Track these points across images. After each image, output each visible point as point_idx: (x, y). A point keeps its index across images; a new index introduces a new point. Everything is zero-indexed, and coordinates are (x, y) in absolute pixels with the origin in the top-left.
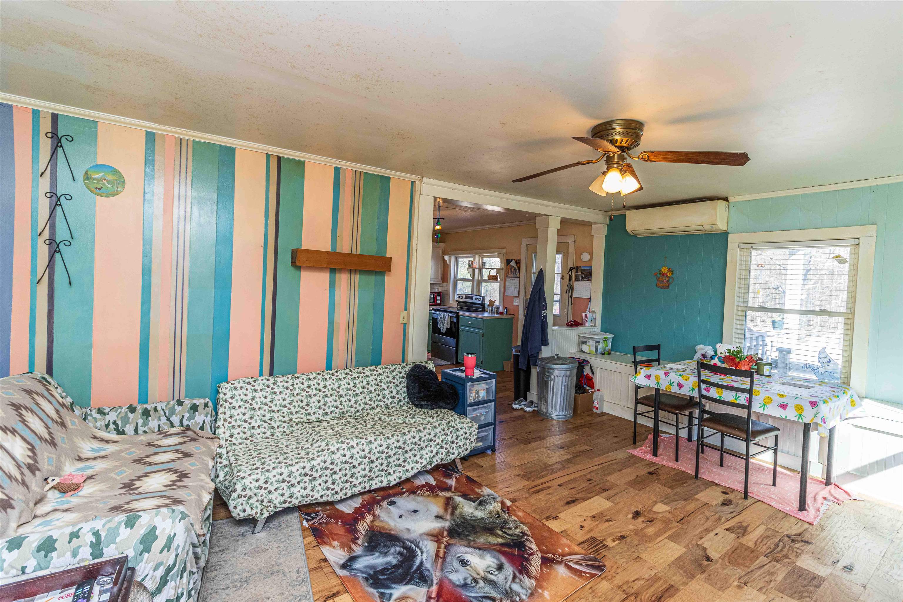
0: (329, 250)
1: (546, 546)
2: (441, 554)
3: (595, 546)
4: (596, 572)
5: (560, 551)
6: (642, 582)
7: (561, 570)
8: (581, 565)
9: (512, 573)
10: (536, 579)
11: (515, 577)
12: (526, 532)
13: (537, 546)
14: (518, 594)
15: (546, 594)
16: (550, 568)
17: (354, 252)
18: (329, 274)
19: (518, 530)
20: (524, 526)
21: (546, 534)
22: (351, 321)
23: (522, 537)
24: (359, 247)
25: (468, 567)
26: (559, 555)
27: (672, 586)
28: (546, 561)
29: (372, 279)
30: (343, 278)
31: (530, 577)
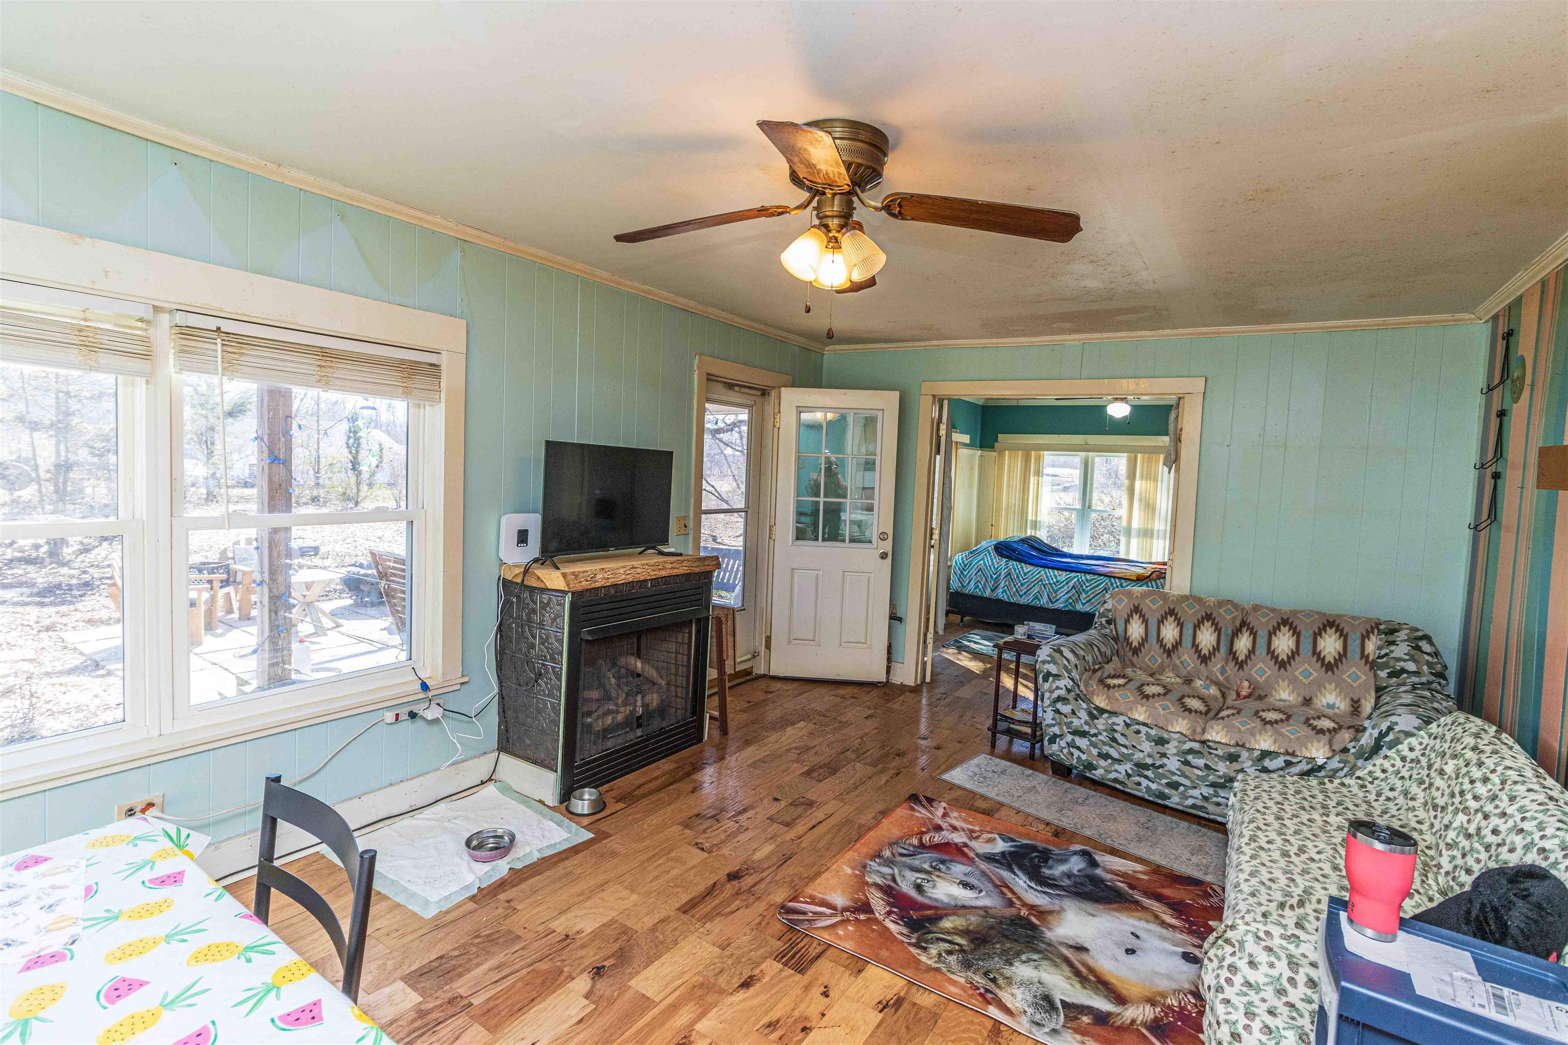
1: (873, 931)
2: (1005, 890)
3: (796, 954)
4: (791, 904)
5: (850, 928)
6: (728, 910)
7: (839, 900)
8: (814, 913)
9: (900, 883)
10: (867, 883)
11: (894, 880)
12: (918, 951)
13: (888, 929)
14: (879, 865)
15: (849, 871)
16: (856, 901)
19: (934, 951)
20: (929, 962)
21: (884, 953)
23: (919, 940)
25: (958, 881)
26: (849, 920)
27: (684, 913)
28: (866, 907)
31: (876, 885)
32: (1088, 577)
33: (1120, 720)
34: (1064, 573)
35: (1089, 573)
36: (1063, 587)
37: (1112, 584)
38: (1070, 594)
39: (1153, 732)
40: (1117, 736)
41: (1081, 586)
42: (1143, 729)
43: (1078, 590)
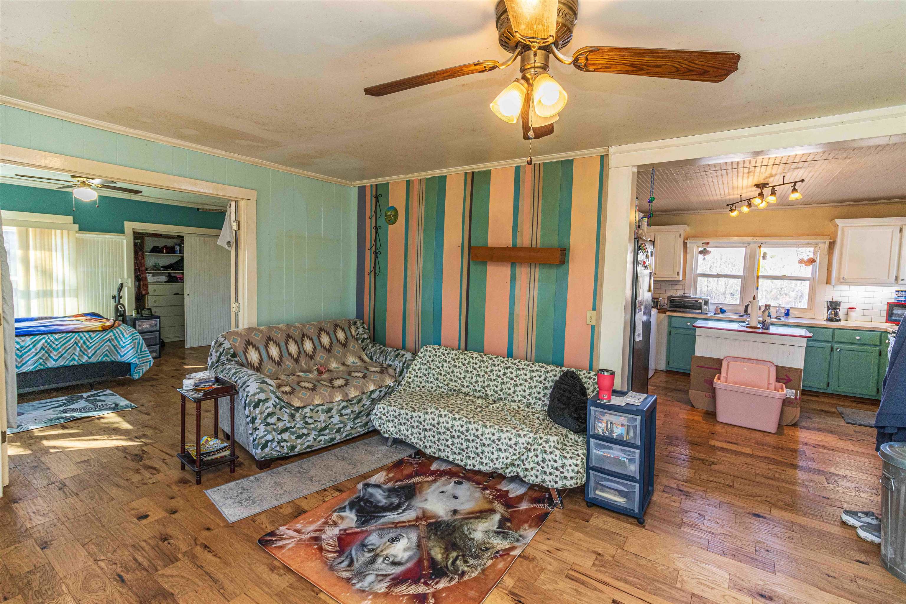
0: (511, 246)
1: (448, 596)
9: (389, 573)
10: (387, 592)
11: (385, 575)
12: (466, 576)
13: (445, 588)
14: (361, 581)
17: (534, 246)
18: (509, 269)
19: (466, 569)
20: (476, 573)
21: (472, 593)
22: (531, 314)
23: (454, 574)
24: (539, 241)
25: (389, 543)
29: (554, 272)
30: (522, 272)
31: (391, 587)
32: (56, 336)
33: (307, 410)
34: (28, 339)
35: (56, 333)
36: (30, 349)
37: (81, 338)
38: (40, 355)
39: (324, 407)
40: (307, 419)
41: (51, 346)
42: (320, 408)
43: (47, 350)
